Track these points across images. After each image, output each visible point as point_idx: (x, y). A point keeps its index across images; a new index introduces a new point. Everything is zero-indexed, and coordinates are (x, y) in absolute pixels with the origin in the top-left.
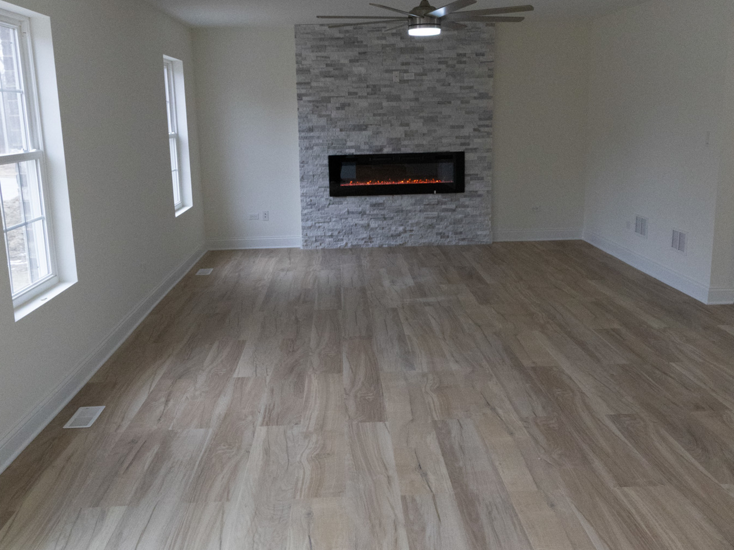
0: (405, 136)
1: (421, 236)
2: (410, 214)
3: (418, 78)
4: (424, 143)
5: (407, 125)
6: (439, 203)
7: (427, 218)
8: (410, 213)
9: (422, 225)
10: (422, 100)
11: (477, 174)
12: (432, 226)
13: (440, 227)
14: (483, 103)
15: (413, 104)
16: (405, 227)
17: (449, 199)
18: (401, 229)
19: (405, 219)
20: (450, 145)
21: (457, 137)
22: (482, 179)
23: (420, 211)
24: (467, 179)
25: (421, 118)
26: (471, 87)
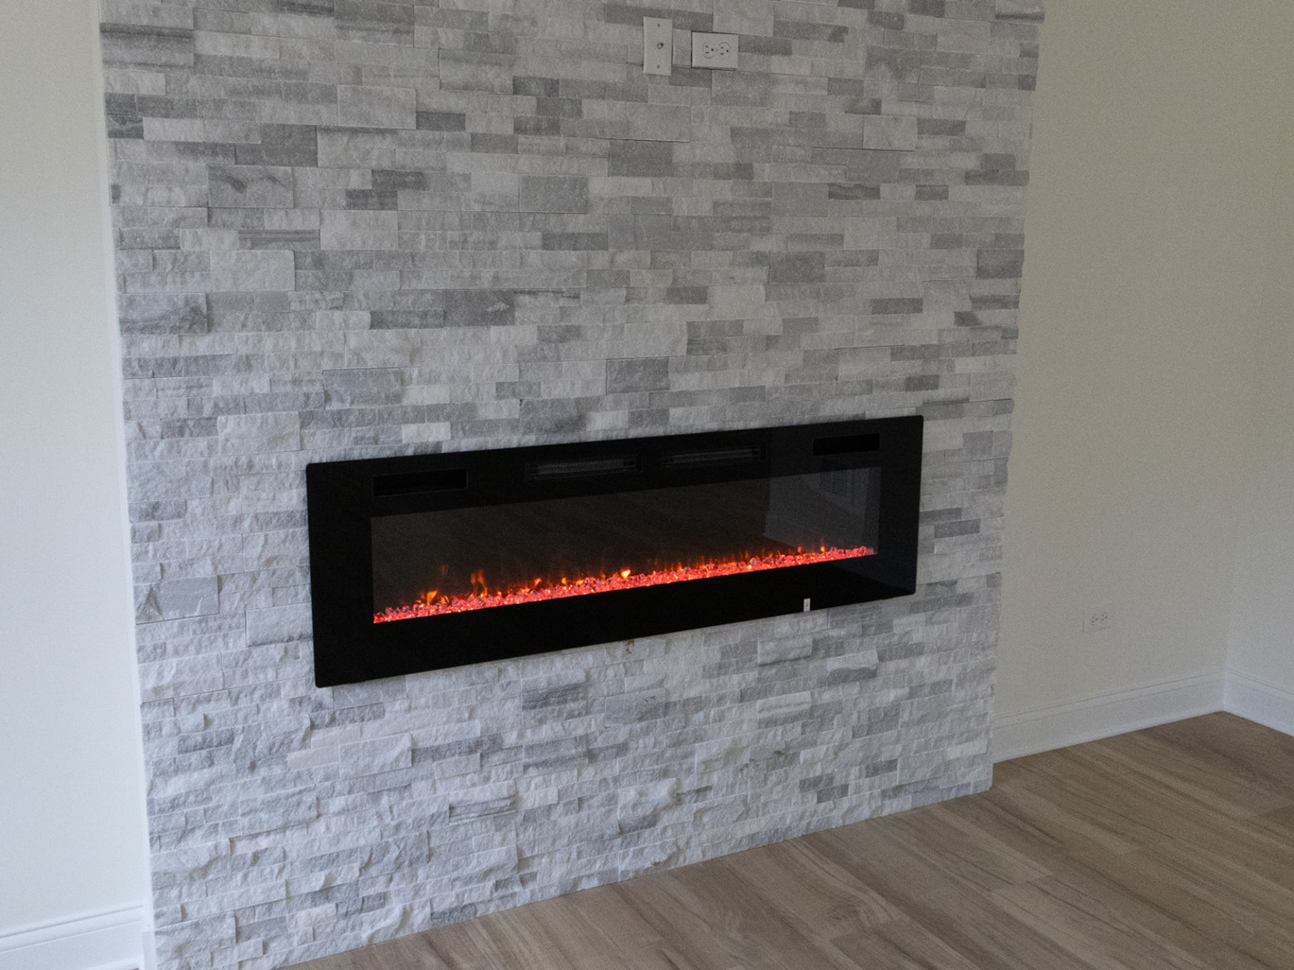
0: (689, 352)
1: (742, 809)
2: (700, 716)
3: (755, 63)
4: (769, 379)
5: (699, 295)
6: (821, 648)
7: (770, 723)
8: (697, 711)
9: (745, 758)
10: (766, 173)
11: (958, 511)
12: (784, 756)
13: (815, 758)
14: (990, 201)
15: (726, 190)
16: (679, 783)
17: (855, 628)
18: (661, 791)
19: (677, 744)
20: (870, 386)
21: (897, 352)
22: (974, 528)
23: (743, 697)
24: (925, 530)
25: (759, 259)
26: (957, 128)
